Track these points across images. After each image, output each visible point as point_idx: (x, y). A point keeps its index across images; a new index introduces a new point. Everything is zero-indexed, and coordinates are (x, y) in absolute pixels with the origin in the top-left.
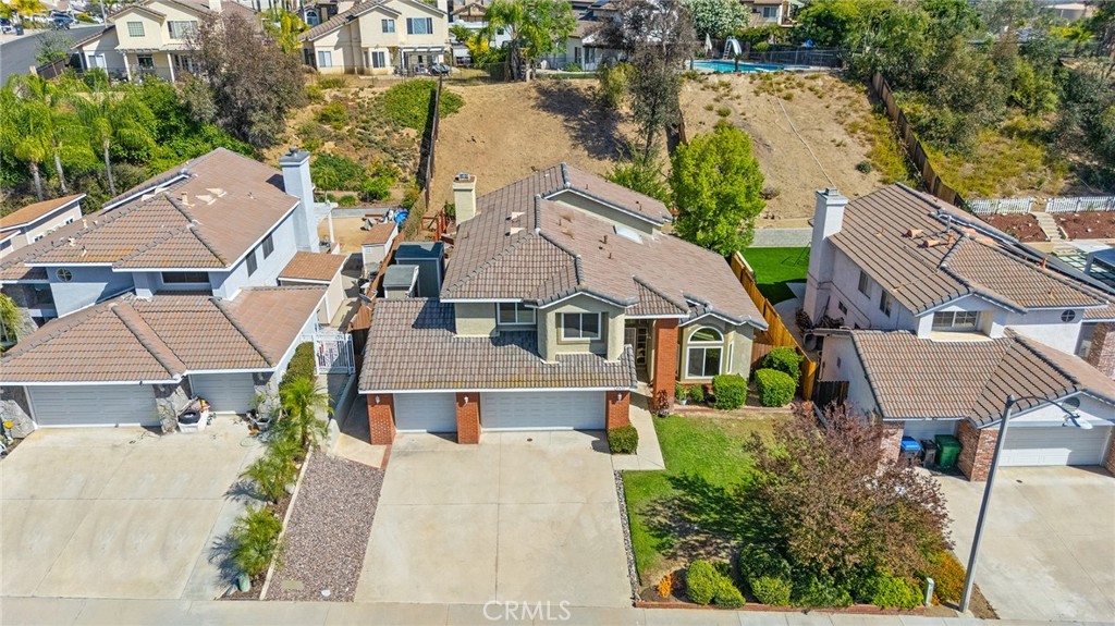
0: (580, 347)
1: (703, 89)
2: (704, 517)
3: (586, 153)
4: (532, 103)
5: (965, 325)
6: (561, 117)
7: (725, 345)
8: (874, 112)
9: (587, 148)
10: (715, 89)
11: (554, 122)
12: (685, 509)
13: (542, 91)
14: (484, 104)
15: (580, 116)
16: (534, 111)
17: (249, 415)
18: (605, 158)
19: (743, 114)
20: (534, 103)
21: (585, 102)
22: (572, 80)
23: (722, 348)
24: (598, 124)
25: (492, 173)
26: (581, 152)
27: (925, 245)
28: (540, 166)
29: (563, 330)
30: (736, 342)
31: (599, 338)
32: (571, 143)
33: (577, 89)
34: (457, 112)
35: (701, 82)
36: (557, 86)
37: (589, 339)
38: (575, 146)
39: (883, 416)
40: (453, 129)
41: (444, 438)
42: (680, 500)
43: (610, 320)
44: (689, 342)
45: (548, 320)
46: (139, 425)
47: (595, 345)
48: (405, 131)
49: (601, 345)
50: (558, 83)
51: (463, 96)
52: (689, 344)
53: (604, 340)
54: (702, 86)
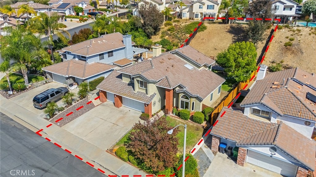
0: (144, 90)
1: (289, 31)
4: (227, 30)
5: (265, 115)
6: (233, 35)
7: (190, 101)
10: (294, 31)
11: (230, 36)
13: (232, 27)
14: (212, 29)
15: (239, 36)
16: (226, 33)
19: (300, 41)
21: (243, 32)
22: (243, 25)
27: (272, 87)
29: (140, 85)
30: (196, 102)
33: (243, 28)
34: (203, 31)
35: (290, 29)
40: (200, 36)
43: (148, 84)
44: (181, 98)
48: (187, 35)
50: (238, 25)
51: (208, 27)
54: (289, 30)
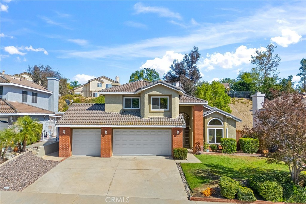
0: (159, 114)
7: (224, 127)
23: (223, 129)
29: (152, 105)
30: (229, 128)
31: (168, 110)
37: (163, 110)
42: (211, 170)
43: (173, 99)
44: (208, 126)
45: (145, 98)
47: (166, 113)
49: (169, 113)
52: (208, 127)
53: (170, 111)
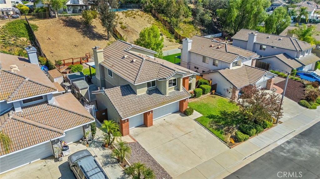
0: (172, 89)
2: (222, 123)
3: (89, 39)
6: (75, 29)
8: (156, 20)
9: (88, 37)
11: (73, 30)
12: (217, 123)
13: (64, 21)
14: (46, 26)
15: (81, 28)
16: (65, 27)
17: (81, 141)
18: (95, 40)
19: (126, 23)
20: (63, 25)
21: (80, 23)
22: (72, 17)
23: (192, 82)
24: (87, 29)
25: (62, 49)
26: (86, 38)
27: (218, 48)
28: (77, 45)
30: (193, 80)
32: (82, 36)
33: (75, 19)
34: (37, 30)
36: (68, 19)
37: (174, 86)
38: (84, 37)
39: (237, 88)
40: (39, 36)
41: (141, 127)
42: (214, 121)
46: (40, 159)
47: (176, 88)
48: (22, 39)
51: (36, 24)
53: (178, 85)
